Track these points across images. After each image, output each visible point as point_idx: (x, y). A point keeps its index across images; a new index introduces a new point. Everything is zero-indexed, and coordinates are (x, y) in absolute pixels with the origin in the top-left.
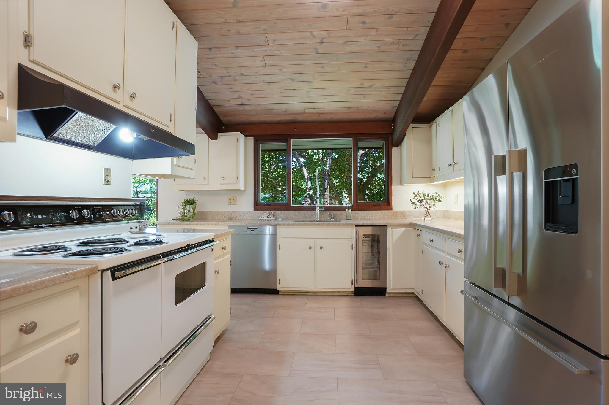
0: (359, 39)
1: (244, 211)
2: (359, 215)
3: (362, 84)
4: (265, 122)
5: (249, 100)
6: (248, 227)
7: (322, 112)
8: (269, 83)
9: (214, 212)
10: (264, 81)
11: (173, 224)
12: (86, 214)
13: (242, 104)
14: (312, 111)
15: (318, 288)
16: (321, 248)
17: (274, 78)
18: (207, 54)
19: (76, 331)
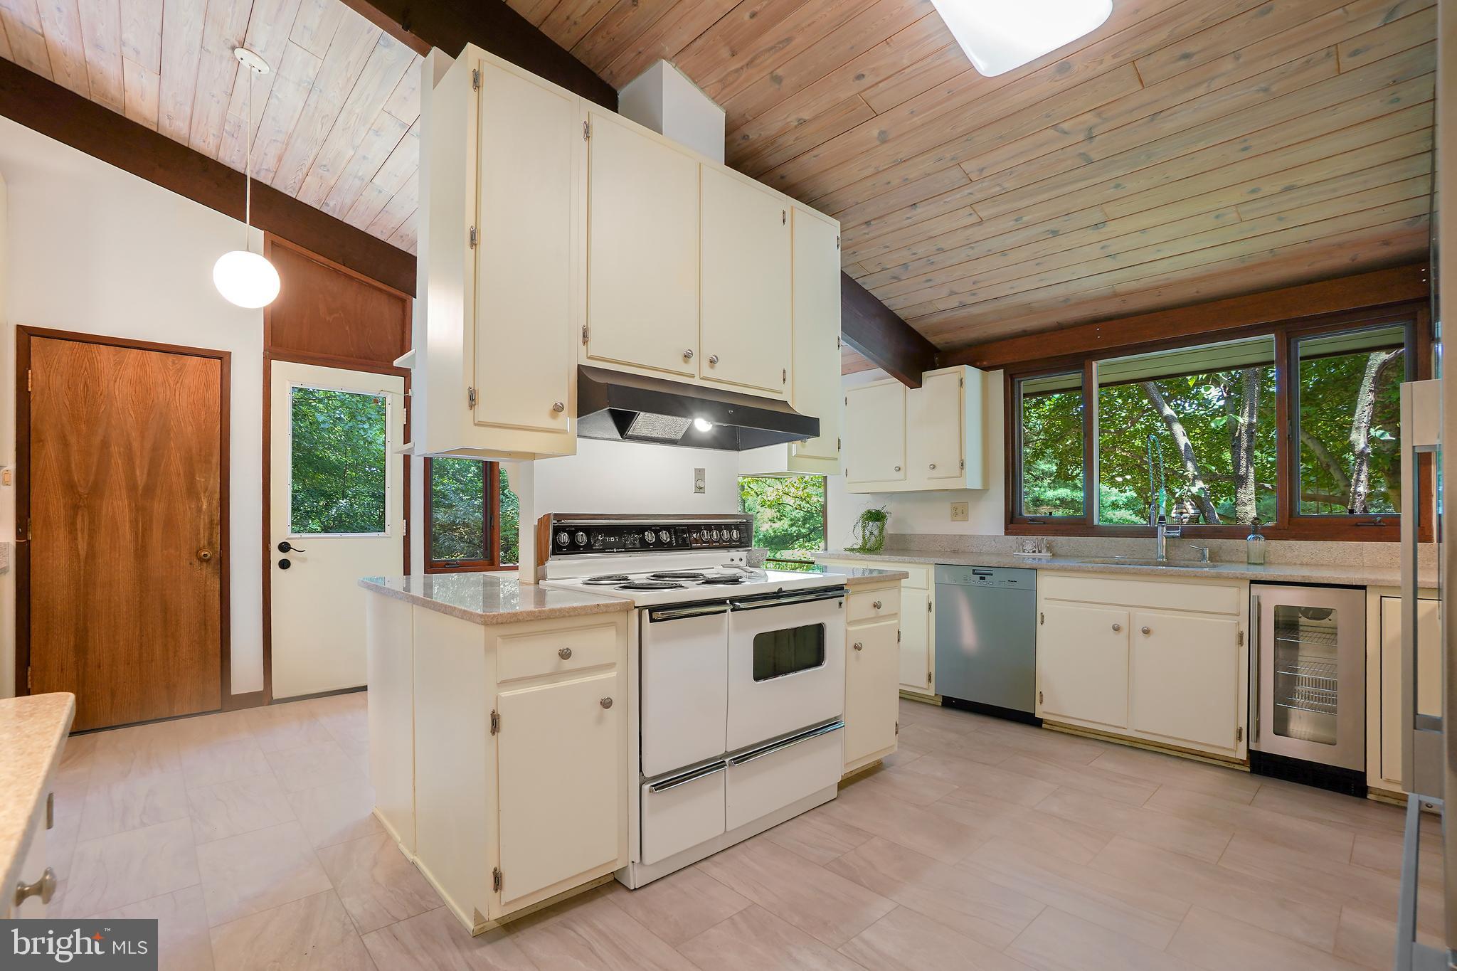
0: (1191, 95)
1: (982, 536)
2: (1296, 553)
3: (1253, 191)
4: (1025, 331)
5: (974, 294)
6: (974, 570)
7: (1161, 283)
8: (1004, 253)
9: (924, 536)
10: (990, 250)
11: (847, 558)
12: (665, 536)
13: (963, 306)
14: (1133, 285)
15: (1136, 730)
16: (1146, 632)
17: (1010, 240)
18: (865, 234)
19: (612, 674)
